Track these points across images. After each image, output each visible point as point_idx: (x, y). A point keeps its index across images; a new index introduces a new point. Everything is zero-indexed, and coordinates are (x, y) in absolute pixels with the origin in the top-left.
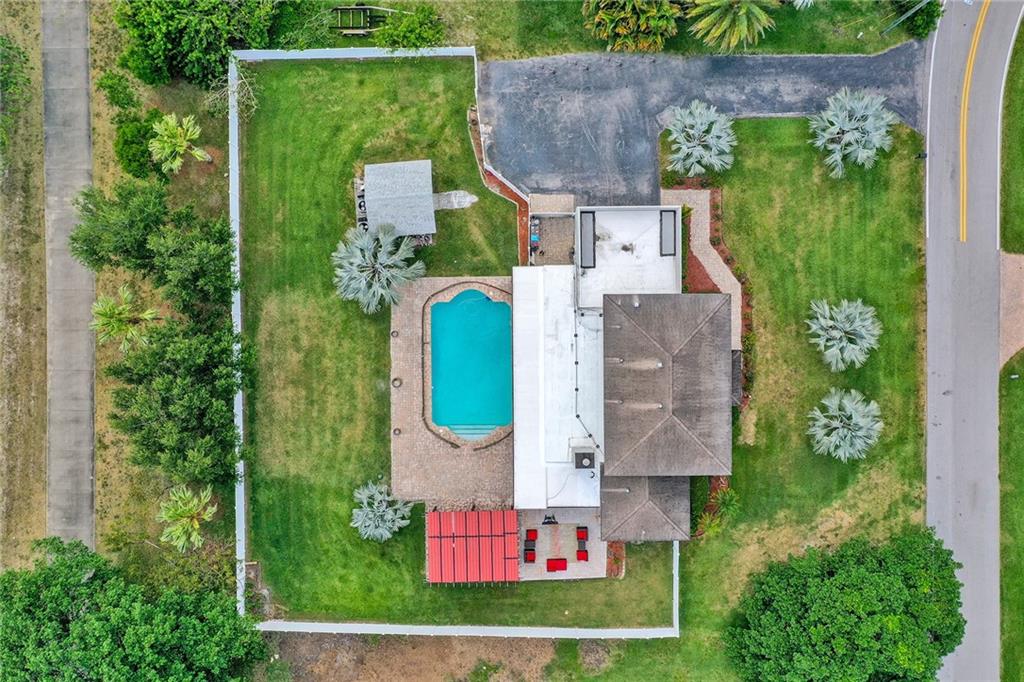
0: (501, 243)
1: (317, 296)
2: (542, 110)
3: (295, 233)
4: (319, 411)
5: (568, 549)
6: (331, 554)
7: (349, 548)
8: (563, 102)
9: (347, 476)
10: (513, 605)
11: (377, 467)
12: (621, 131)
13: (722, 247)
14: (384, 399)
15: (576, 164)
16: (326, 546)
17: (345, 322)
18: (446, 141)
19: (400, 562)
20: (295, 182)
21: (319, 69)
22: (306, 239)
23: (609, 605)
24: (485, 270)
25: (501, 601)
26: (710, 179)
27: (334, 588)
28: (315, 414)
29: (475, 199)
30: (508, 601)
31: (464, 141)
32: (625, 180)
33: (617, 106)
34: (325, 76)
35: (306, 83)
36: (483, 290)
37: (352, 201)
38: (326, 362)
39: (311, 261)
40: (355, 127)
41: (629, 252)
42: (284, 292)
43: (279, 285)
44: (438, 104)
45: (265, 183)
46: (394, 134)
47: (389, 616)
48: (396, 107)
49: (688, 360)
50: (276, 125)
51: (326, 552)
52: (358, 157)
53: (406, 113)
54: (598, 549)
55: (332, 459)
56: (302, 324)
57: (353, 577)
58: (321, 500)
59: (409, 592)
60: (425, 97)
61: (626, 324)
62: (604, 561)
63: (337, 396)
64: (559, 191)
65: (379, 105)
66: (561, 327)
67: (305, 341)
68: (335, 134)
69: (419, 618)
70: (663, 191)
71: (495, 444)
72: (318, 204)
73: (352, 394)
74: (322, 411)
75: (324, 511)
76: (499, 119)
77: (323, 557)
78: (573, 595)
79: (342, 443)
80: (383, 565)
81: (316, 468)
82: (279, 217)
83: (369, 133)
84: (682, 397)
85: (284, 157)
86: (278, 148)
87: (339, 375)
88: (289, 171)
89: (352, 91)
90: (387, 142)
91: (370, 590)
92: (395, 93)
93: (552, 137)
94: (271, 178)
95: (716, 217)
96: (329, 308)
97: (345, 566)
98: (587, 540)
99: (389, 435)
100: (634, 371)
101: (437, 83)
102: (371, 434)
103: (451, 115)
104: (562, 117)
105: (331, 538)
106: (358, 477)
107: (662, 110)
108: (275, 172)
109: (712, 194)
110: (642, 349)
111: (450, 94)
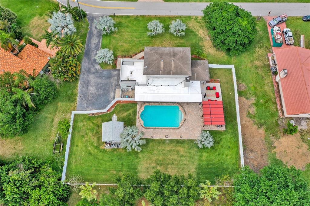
0: (127, 108)
1: (140, 161)
2: (92, 97)
3: (120, 167)
4: (175, 161)
5: (213, 92)
6: (219, 159)
7: (217, 153)
8: (91, 92)
9: (195, 153)
10: (230, 107)
11: (192, 144)
12: (100, 78)
13: (133, 55)
14: (172, 141)
15: (108, 88)
16: (217, 160)
17: (148, 152)
18: (97, 122)
19: (220, 138)
20: (104, 167)
21: (71, 158)
22: (122, 164)
23: (227, 83)
24: (135, 113)
25: (229, 110)
26: (116, 58)
27: (230, 158)
28: (176, 162)
29: (115, 115)
31: (98, 117)
32: (113, 77)
33: (93, 79)
34: (73, 157)
35: (75, 162)
36: (140, 113)
37: (112, 149)
38: (160, 158)
39: (129, 162)
40: (90, 148)
41: (133, 72)
42: (138, 171)
43: (136, 173)
44: (86, 124)
45: (104, 177)
46: (94, 137)
47: (237, 142)
48: (86, 136)
49: (161, 55)
50: (86, 172)
51: (219, 160)
52: (99, 147)
53: (88, 133)
54: (212, 85)
55: (190, 157)
56: (148, 165)
57: (226, 152)
58: (203, 161)
59: (229, 136)
60: (84, 128)
61: (151, 69)
62: (215, 84)
63: (170, 155)
64: (115, 93)
65: (84, 141)
66: (152, 89)
67: (154, 165)
68: (91, 154)
69: (236, 133)
70: (117, 68)
71: (184, 110)
72: (112, 160)
73: (170, 151)
74: (175, 160)
75: (206, 161)
76: (93, 108)
77: (221, 161)
78: (226, 92)
79: (185, 154)
80: (221, 143)
81: (193, 162)
82: (115, 172)
83: (92, 144)
84: (171, 56)
85: (96, 170)
86: (93, 172)
87: (164, 154)
88: (101, 169)
89: (79, 149)
90: (96, 139)
91: (229, 147)
92: (81, 136)
93: (100, 95)
94: (102, 174)
95: (125, 57)
96: (144, 157)
97: (223, 155)
98: (210, 87)
99: (182, 140)
100: (164, 67)
101: (80, 124)
102: (182, 145)
103: (90, 120)
104: (95, 92)
105: (214, 159)
106: (195, 150)
107: (96, 68)
109: (119, 58)
110: (158, 65)
111: (84, 121)
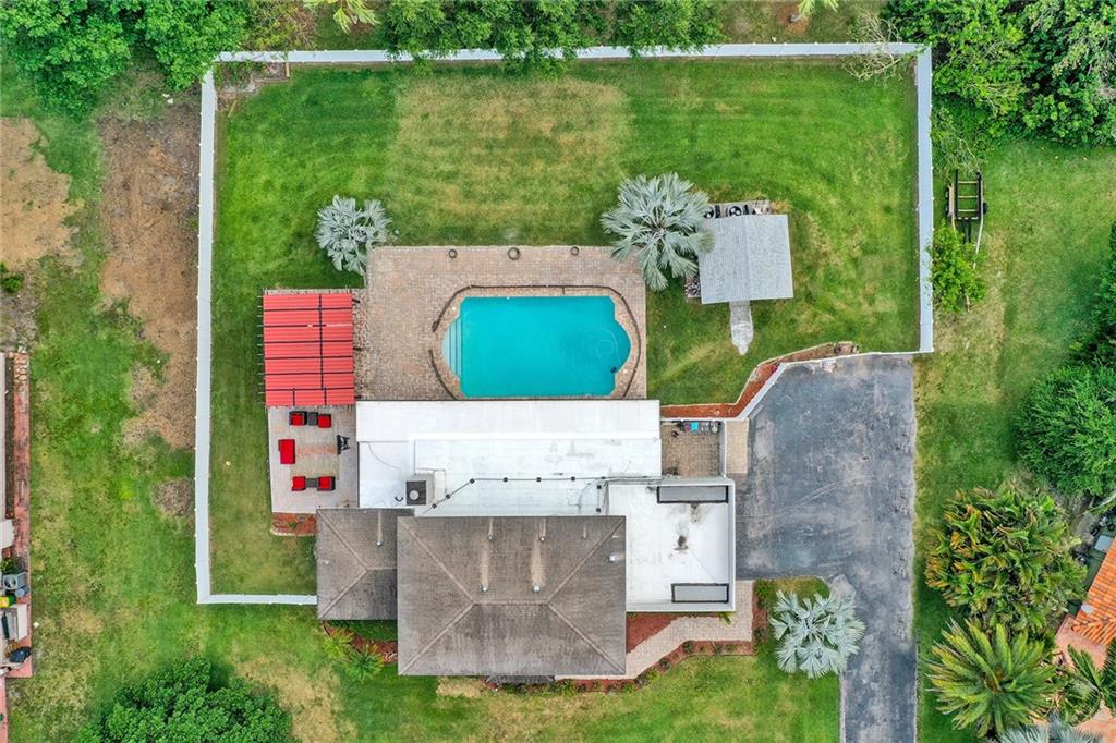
0: (688, 384)
1: (622, 154)
2: (851, 433)
3: (701, 126)
4: (478, 156)
5: (308, 466)
6: (300, 170)
7: (308, 193)
8: (861, 460)
9: (396, 190)
10: (238, 397)
11: (410, 228)
12: (825, 532)
13: (681, 656)
14: (494, 237)
15: (785, 476)
16: (309, 165)
17: (590, 189)
18: (815, 315)
19: (291, 257)
20: (766, 127)
21: (905, 157)
22: (693, 139)
23: (239, 515)
24: (655, 363)
25: (243, 382)
26: (765, 642)
27: (257, 174)
28: (475, 151)
29: (743, 351)
30: (242, 390)
31: (815, 338)
32: (765, 536)
33: (856, 526)
34: (897, 164)
35: (887, 141)
36: (630, 361)
37: (740, 198)
38: (539, 165)
39: (666, 147)
40: (833, 201)
41: (677, 545)
42: (628, 112)
43: (636, 106)
44: (860, 304)
45: (764, 88)
46: (823, 250)
47: (223, 243)
48: (857, 253)
49: (542, 623)
50: (836, 103)
51: (303, 165)
52: (796, 205)
53: (850, 266)
54: (309, 503)
55: (420, 173)
56: (588, 135)
57: (271, 198)
58: (368, 158)
59: (254, 268)
60: (869, 288)
61: (588, 546)
62: (293, 510)
63: (498, 179)
64: (752, 455)
65: (860, 232)
66: (584, 460)
67: (566, 138)
68: (823, 175)
69: (221, 281)
70: (750, 582)
71: (438, 376)
72: (737, 155)
73: (500, 197)
74: (479, 160)
75: (353, 161)
76: (842, 381)
77: (295, 161)
78: (250, 472)
79: (439, 185)
80: (286, 235)
81: (407, 151)
82: (721, 106)
83: (825, 218)
84: (496, 615)
85: (795, 113)
86: (807, 104)
87: (523, 181)
88: (778, 119)
89: (878, 198)
90: (814, 242)
91: (255, 219)
92: (874, 252)
93: (819, 446)
94: (771, 96)
95: (718, 647)
96: (607, 168)
97: (284, 187)
98: (318, 490)
99: (448, 244)
100: (529, 556)
101: (887, 304)
102: (451, 221)
103: (846, 322)
104: (843, 459)
105: (320, 171)
106: (396, 205)
107: (850, 583)
108: (776, 101)
109: (747, 643)
110: (556, 565)
111: (872, 320)
